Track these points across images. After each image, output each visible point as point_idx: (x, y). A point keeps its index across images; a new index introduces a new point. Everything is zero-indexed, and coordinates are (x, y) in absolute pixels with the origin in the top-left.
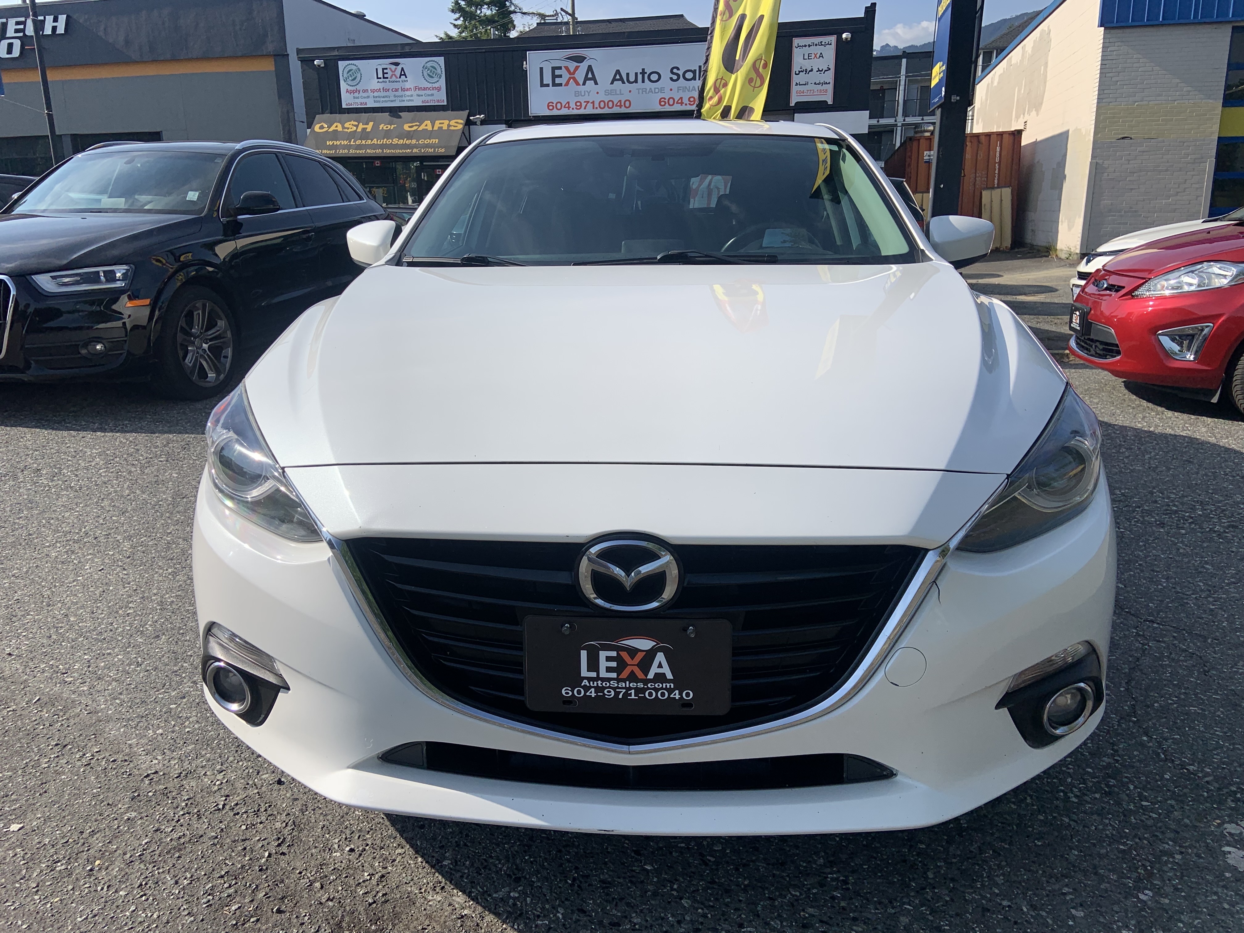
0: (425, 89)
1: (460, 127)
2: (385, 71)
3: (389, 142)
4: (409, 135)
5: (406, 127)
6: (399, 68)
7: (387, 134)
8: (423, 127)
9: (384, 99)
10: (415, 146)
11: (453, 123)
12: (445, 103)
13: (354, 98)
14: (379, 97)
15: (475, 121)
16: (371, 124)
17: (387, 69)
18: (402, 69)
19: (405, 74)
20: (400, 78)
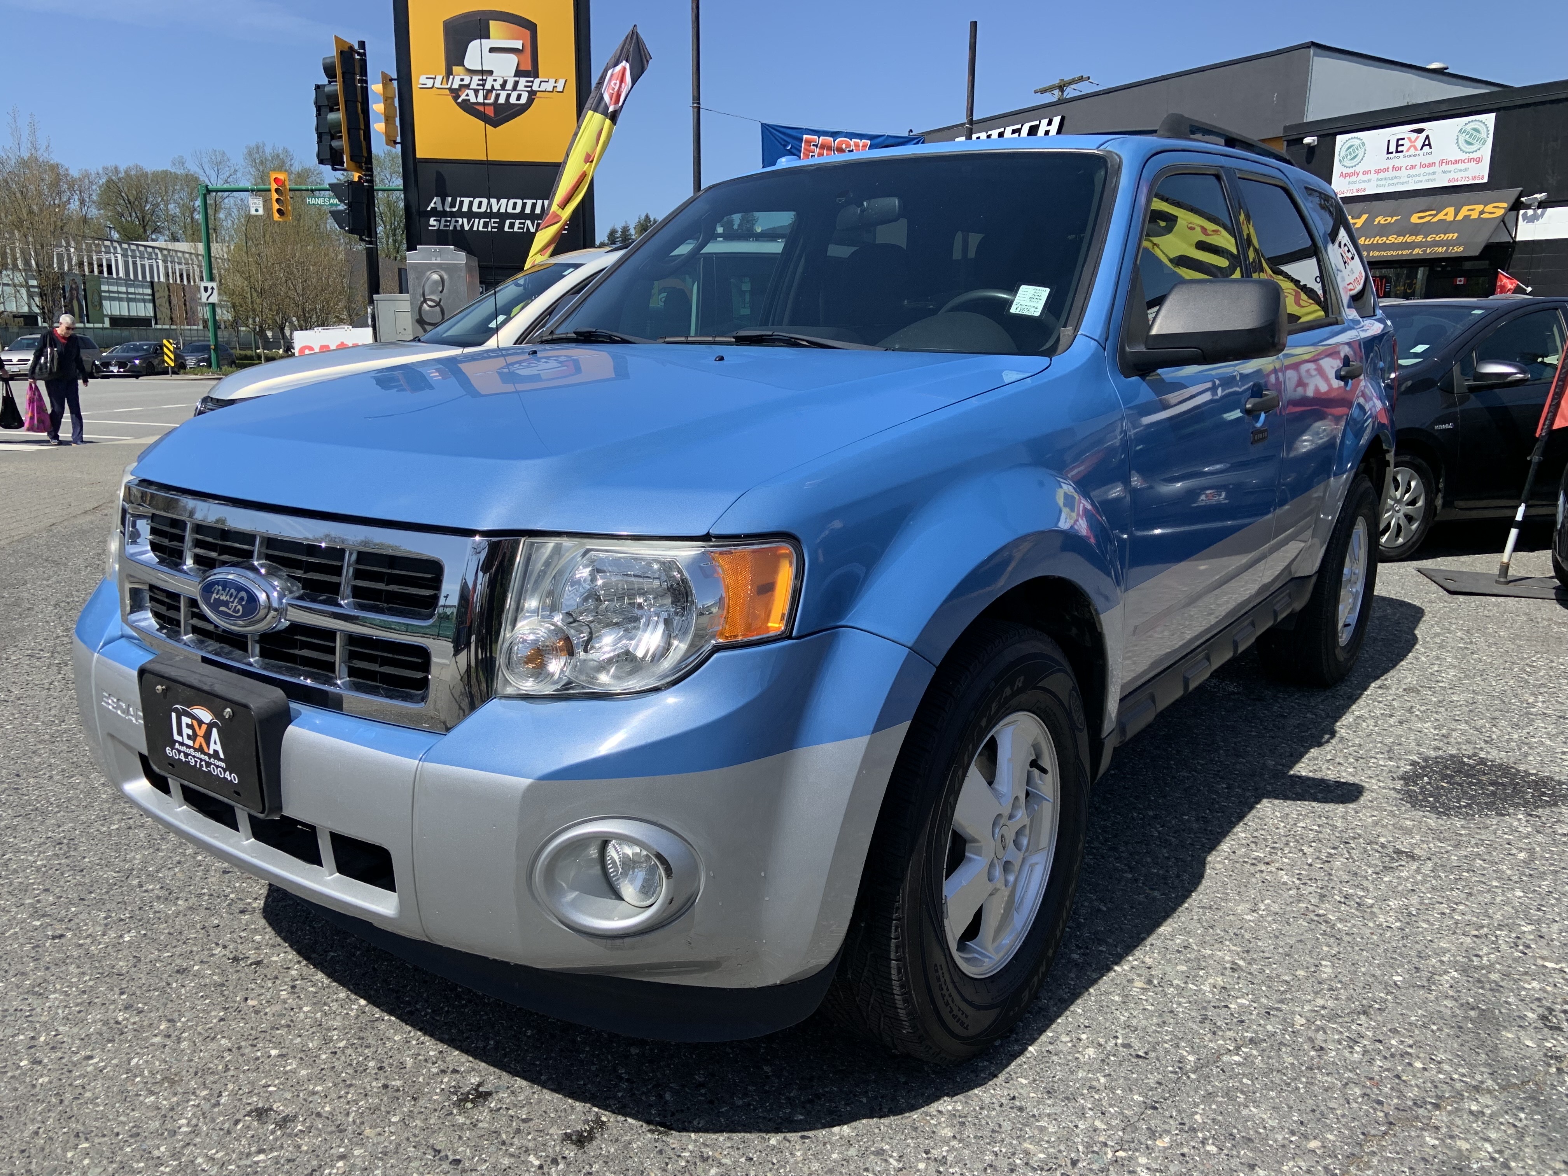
0: (1456, 162)
1: (1501, 212)
2: (1400, 142)
4: (1416, 230)
5: (1414, 219)
7: (1384, 230)
8: (1441, 216)
9: (1391, 182)
10: (1419, 245)
11: (1489, 208)
12: (1485, 180)
13: (1349, 183)
14: (1385, 179)
15: (1529, 203)
16: (1365, 217)
17: (1403, 139)
18: (1427, 137)
19: (1429, 145)
20: (1422, 149)
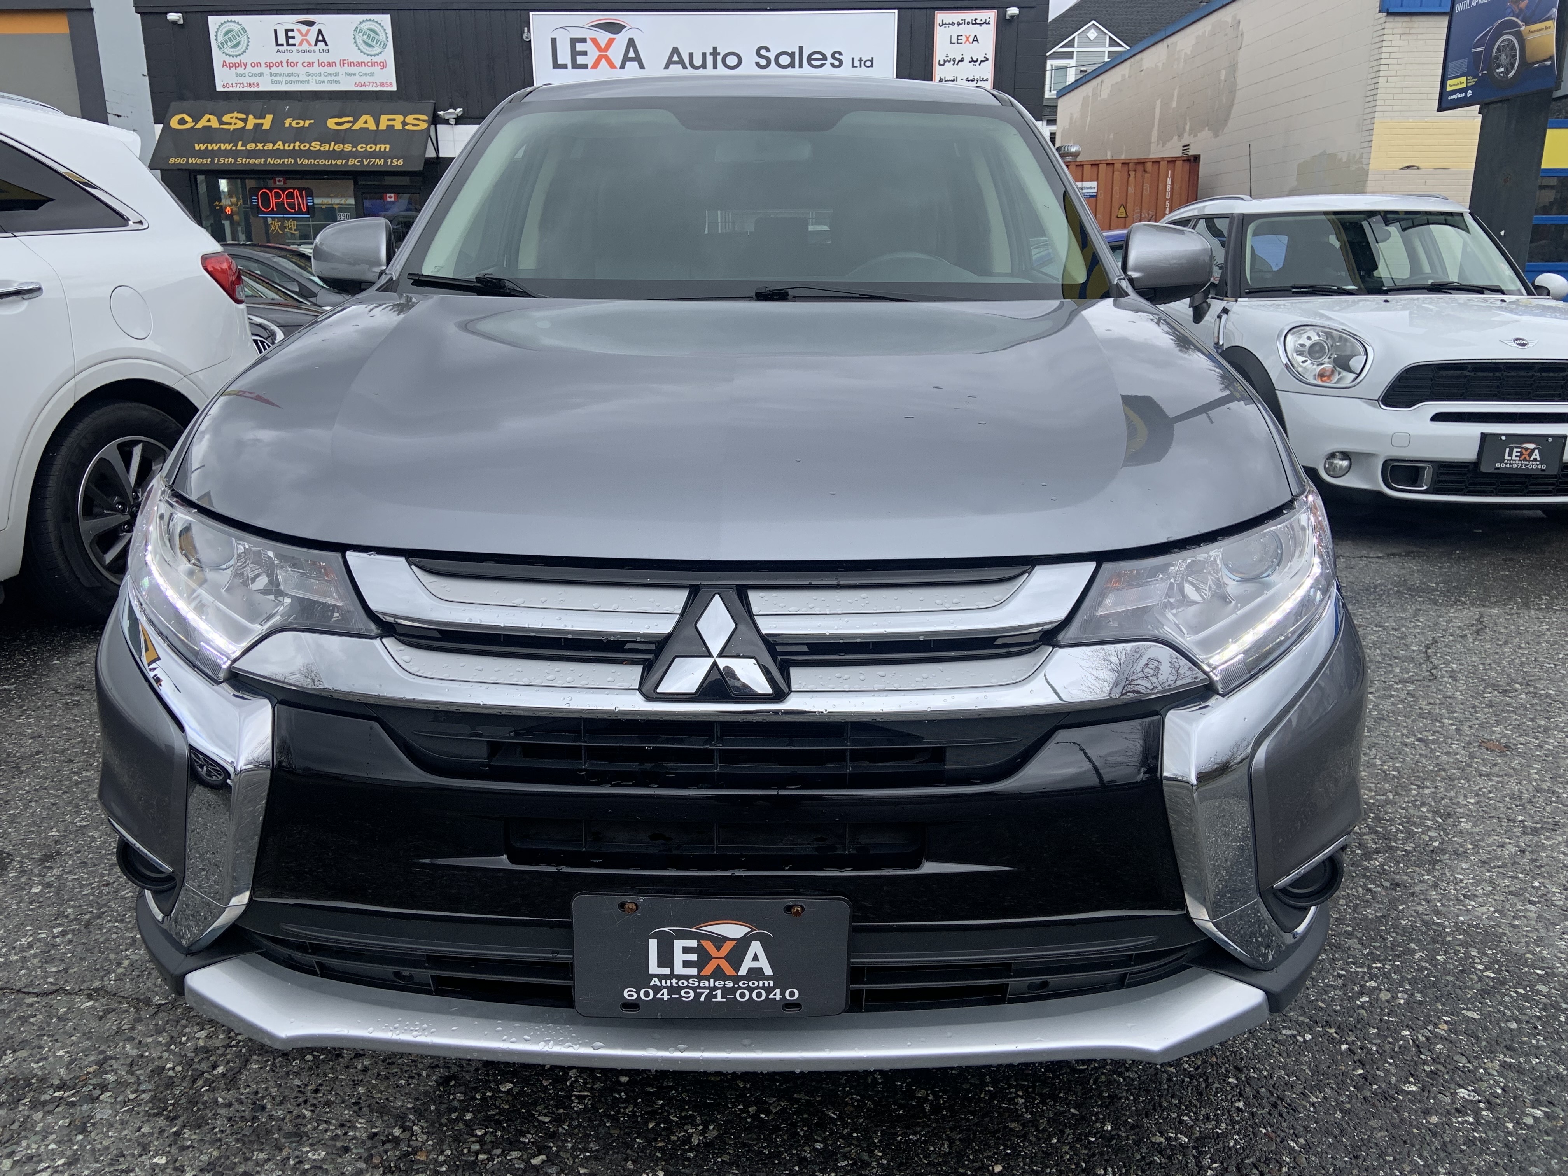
0: (359, 64)
1: (424, 126)
2: (290, 34)
3: (305, 146)
4: (339, 137)
5: (331, 123)
6: (314, 30)
7: (300, 135)
8: (360, 124)
9: (288, 79)
10: (352, 155)
11: (410, 119)
12: (394, 88)
13: (237, 75)
14: (280, 75)
15: (447, 117)
16: (269, 117)
17: (293, 30)
18: (320, 32)
19: (324, 40)
20: (316, 45)
